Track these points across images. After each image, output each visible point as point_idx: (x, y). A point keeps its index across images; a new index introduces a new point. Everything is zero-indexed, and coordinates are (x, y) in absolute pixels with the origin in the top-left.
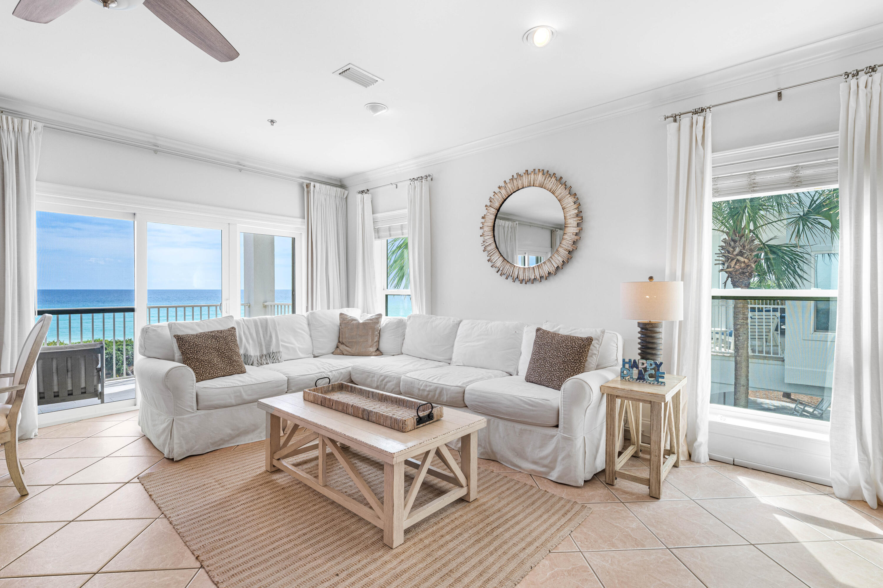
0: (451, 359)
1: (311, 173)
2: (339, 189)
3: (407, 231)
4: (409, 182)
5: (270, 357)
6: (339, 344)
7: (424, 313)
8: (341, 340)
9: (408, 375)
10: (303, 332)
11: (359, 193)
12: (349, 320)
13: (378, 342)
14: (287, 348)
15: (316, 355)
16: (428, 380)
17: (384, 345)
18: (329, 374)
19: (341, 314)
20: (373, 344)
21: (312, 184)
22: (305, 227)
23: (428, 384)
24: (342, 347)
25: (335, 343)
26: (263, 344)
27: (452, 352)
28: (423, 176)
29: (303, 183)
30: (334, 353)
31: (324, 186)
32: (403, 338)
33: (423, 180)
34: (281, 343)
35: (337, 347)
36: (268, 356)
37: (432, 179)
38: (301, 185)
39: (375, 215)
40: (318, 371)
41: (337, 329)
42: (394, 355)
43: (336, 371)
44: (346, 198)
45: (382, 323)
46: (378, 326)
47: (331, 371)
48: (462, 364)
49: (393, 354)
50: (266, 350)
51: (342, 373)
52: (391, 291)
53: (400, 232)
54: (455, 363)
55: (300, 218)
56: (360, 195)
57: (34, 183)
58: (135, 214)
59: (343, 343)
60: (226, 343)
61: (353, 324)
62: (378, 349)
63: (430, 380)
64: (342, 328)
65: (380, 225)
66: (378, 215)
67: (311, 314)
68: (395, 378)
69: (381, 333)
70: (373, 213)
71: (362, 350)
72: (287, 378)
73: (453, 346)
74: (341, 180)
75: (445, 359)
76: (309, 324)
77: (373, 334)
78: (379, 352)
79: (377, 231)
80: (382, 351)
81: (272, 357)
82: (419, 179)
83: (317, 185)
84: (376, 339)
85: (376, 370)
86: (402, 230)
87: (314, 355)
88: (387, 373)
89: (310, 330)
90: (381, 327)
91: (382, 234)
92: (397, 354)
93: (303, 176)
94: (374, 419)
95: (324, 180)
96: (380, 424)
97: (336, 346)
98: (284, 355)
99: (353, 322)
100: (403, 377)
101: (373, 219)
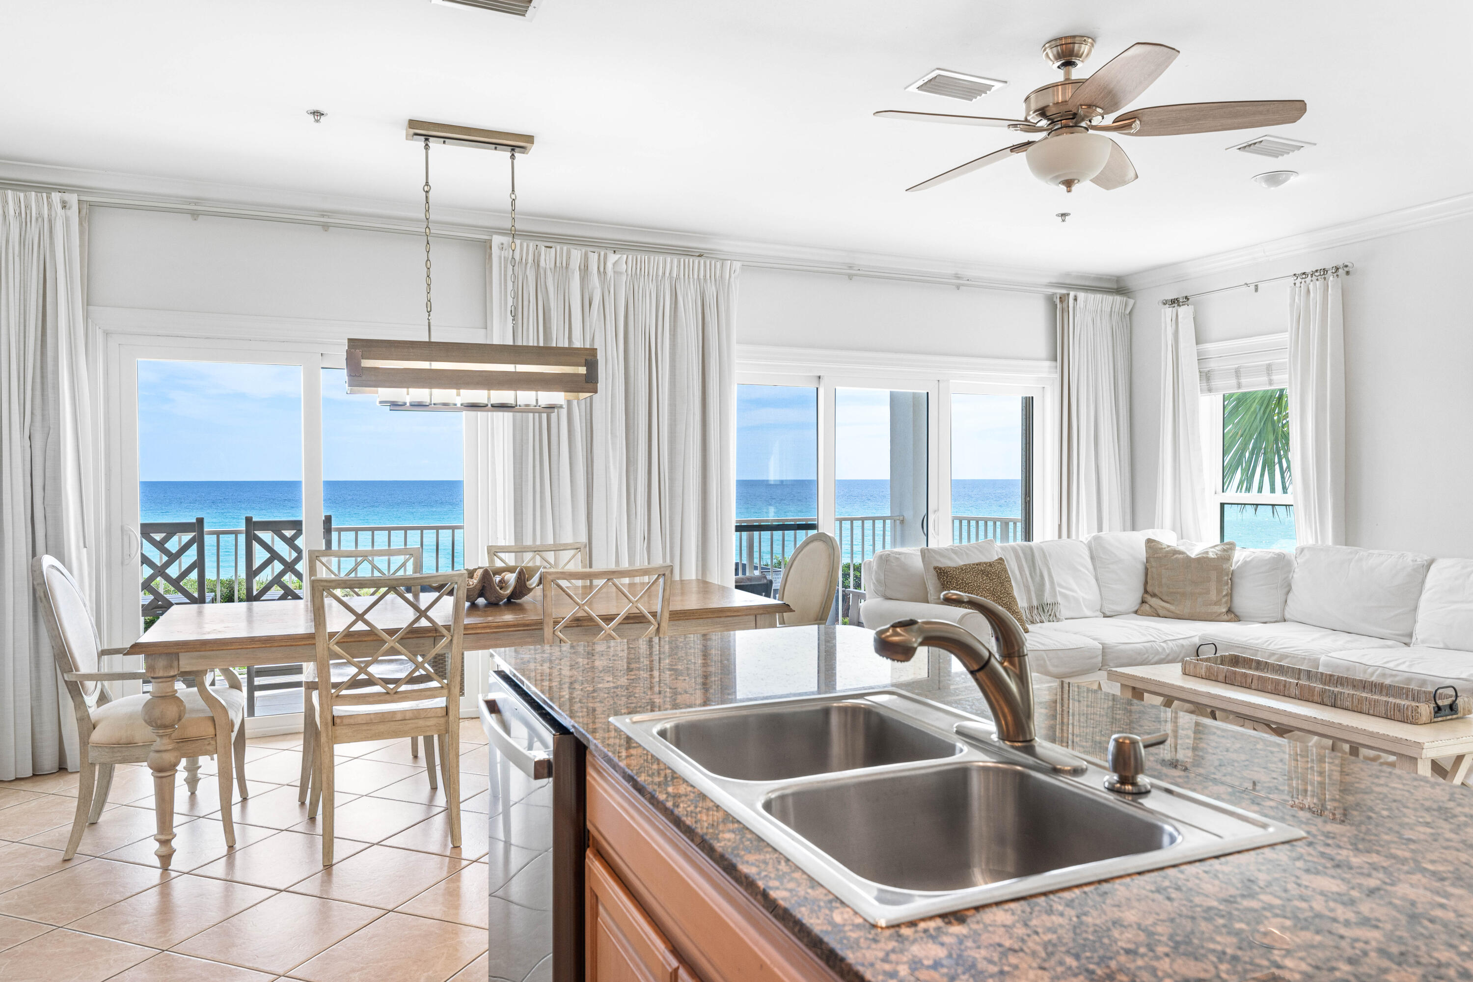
0: (1410, 635)
1: (1068, 275)
2: (1118, 298)
3: (1287, 376)
4: (1293, 279)
5: (1044, 610)
6: (1146, 596)
7: (1330, 541)
8: (1149, 589)
9: (1333, 654)
10: (1087, 572)
11: (1165, 304)
12: (1168, 552)
13: (1230, 595)
14: (1065, 596)
15: (1108, 614)
16: (1386, 666)
17: (1244, 600)
18: (1164, 645)
19: (1149, 541)
20: (1221, 600)
21: (1072, 294)
22: (1057, 376)
23: (1388, 671)
24: (1153, 601)
25: (1138, 594)
26: (1032, 588)
27: (1415, 622)
28: (1327, 267)
29: (1054, 294)
30: (1139, 612)
31: (1091, 296)
32: (1286, 589)
33: (1331, 279)
34: (1058, 589)
35: (1143, 602)
36: (1040, 609)
37: (1348, 273)
38: (1050, 299)
39: (1201, 346)
40: (1144, 639)
41: (1140, 568)
42: (1265, 623)
43: (1174, 643)
44: (1130, 313)
45: (1235, 559)
46: (1228, 565)
47: (1165, 642)
48: (1441, 646)
49: (1265, 620)
50: (1037, 599)
51: (1183, 646)
52: (1231, 495)
53: (1265, 379)
54: (1423, 642)
55: (1047, 360)
56: (1169, 311)
57: (736, 348)
58: (819, 377)
59: (1154, 595)
60: (1001, 583)
61: (1177, 560)
62: (1230, 611)
63: (1391, 665)
64: (1152, 567)
65: (1212, 365)
66: (1208, 347)
67: (1096, 538)
68: (1305, 659)
69: (1236, 580)
70: (1198, 342)
71: (1198, 610)
72: (1100, 646)
73: (1415, 609)
74: (1118, 279)
75: (1395, 635)
76: (1092, 558)
77: (1219, 580)
78: (1233, 615)
79: (1206, 376)
80: (1238, 614)
81: (1046, 611)
82: (1317, 274)
83: (1081, 295)
84: (1225, 590)
85: (1257, 644)
86: (1269, 375)
87: (1103, 613)
88: (1284, 650)
89: (1095, 569)
90: (1234, 567)
91: (1216, 383)
92: (1274, 620)
93: (1054, 280)
94: (1348, 704)
95: (1087, 283)
96: (1361, 712)
97: (1140, 600)
98: (1064, 611)
99: (1177, 556)
100: (1323, 658)
101: (1199, 354)
